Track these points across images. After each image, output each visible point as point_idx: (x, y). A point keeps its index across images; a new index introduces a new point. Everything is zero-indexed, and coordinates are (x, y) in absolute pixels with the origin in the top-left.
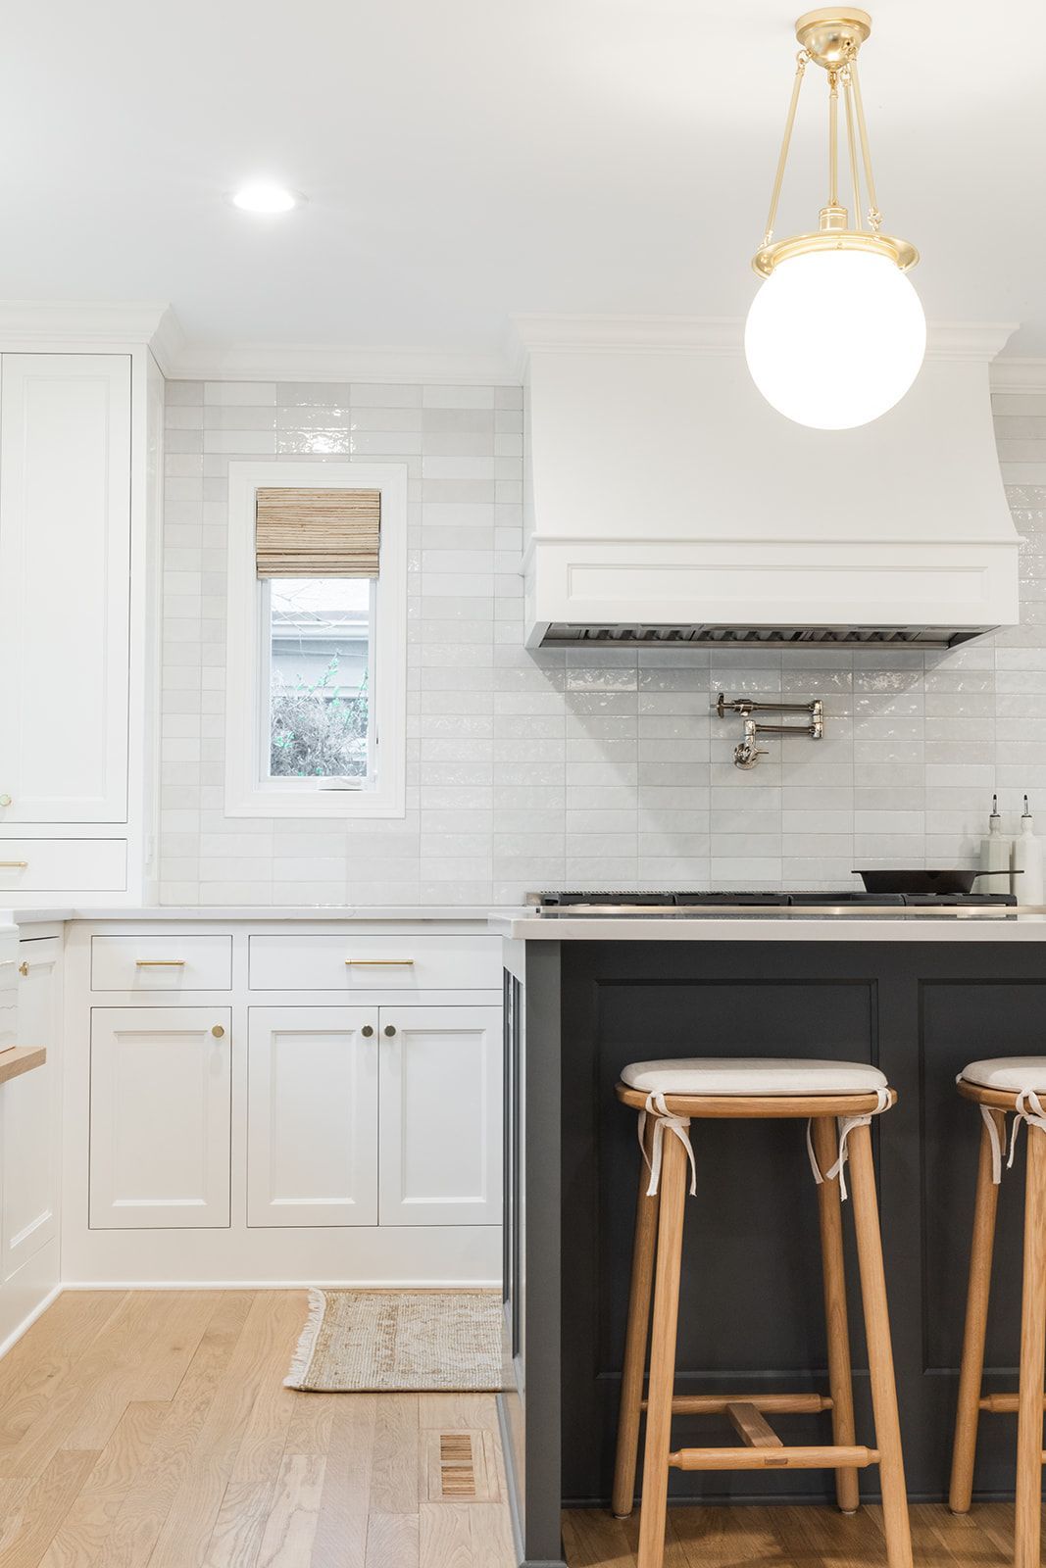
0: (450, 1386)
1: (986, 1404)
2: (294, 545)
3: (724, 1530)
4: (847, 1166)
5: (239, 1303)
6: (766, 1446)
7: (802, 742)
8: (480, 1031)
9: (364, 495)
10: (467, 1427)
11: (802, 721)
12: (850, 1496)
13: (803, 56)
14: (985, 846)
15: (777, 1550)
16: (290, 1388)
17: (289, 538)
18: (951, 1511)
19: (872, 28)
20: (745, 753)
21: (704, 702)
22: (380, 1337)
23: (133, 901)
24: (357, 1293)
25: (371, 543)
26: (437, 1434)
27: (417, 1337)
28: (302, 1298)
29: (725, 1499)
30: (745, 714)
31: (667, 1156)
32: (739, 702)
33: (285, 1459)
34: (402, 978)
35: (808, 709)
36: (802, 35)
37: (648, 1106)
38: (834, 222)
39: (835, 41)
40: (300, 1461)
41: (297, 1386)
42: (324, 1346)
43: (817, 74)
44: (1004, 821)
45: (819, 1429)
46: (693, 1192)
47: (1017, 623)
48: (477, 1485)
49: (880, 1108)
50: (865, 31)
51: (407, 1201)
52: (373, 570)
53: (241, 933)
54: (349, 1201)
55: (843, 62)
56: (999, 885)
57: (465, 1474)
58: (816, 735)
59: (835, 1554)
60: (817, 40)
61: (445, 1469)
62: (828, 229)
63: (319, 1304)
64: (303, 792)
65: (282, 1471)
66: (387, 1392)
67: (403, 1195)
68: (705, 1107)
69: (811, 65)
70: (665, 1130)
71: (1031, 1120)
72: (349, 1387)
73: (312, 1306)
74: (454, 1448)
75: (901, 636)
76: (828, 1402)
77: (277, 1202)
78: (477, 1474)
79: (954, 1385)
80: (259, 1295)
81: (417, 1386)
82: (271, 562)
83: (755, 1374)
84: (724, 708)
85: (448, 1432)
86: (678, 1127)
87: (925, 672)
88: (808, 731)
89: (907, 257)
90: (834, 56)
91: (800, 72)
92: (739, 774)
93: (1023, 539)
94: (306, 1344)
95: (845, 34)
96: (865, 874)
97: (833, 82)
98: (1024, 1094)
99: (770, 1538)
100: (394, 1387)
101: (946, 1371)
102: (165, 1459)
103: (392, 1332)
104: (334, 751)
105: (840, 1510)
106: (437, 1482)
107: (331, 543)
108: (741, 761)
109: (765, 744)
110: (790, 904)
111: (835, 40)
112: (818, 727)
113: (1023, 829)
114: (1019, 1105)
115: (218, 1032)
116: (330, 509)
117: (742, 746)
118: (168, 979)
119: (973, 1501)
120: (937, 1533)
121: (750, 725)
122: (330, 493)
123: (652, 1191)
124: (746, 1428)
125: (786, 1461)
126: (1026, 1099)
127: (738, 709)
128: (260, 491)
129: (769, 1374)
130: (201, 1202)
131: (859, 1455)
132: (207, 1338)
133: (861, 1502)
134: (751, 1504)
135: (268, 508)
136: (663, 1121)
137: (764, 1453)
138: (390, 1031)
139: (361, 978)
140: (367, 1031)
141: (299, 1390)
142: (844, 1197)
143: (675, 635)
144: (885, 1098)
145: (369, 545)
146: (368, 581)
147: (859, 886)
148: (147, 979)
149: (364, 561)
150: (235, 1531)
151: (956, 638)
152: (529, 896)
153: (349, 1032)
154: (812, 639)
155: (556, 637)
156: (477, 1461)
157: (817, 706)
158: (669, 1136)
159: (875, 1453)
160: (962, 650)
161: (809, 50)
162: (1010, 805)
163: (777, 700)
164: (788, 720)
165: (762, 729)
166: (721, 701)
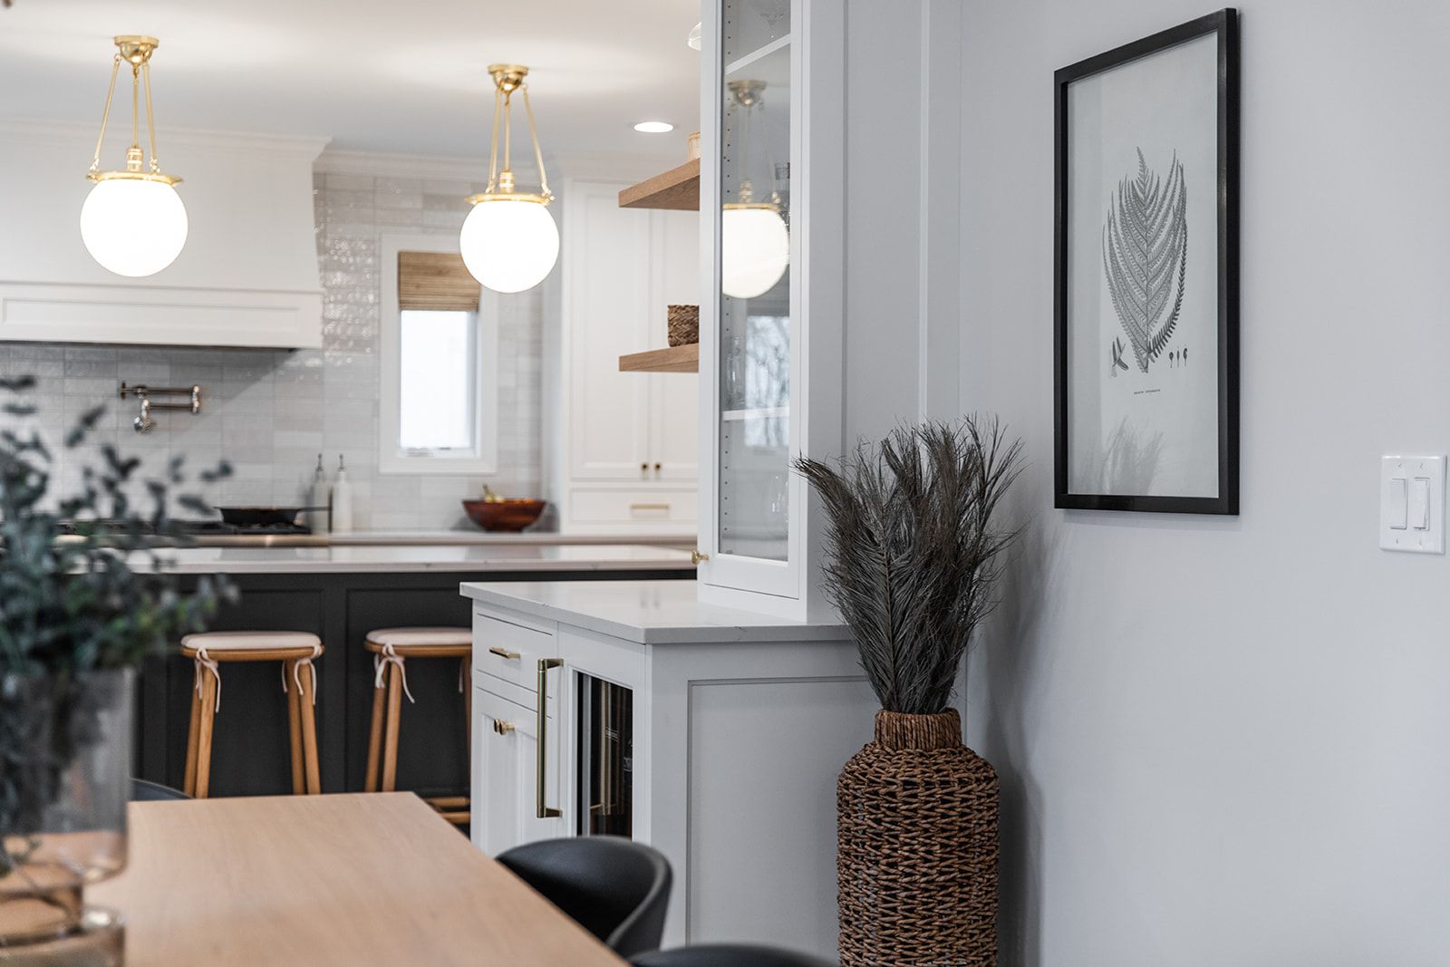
7: (185, 415)
11: (184, 400)
13: (118, 57)
19: (157, 47)
20: (141, 424)
21: (112, 387)
30: (142, 396)
32: (139, 387)
35: (190, 392)
36: (118, 45)
38: (134, 158)
39: (136, 52)
43: (126, 68)
44: (325, 473)
50: (153, 48)
55: (141, 63)
56: (313, 518)
58: (195, 410)
60: (126, 50)
62: (132, 161)
69: (123, 62)
84: (126, 392)
88: (190, 408)
90: (137, 59)
91: (117, 65)
92: (139, 437)
93: (323, 291)
95: (142, 48)
96: (222, 510)
97: (135, 74)
98: (200, 651)
108: (138, 427)
109: (157, 417)
112: (196, 404)
113: (338, 478)
117: (140, 418)
121: (146, 403)
127: (136, 394)
147: (219, 517)
157: (196, 389)
161: (122, 54)
162: (330, 462)
163: (166, 385)
164: (176, 400)
165: (153, 408)
166: (124, 386)
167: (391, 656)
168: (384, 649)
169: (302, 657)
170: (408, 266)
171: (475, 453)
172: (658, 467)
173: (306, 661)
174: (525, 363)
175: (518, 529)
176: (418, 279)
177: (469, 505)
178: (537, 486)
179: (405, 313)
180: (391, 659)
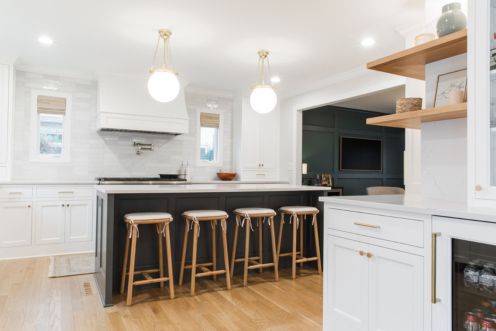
0: (84, 273)
1: (185, 267)
2: (46, 107)
3: (141, 294)
4: (165, 230)
5: (34, 261)
6: (150, 279)
7: (149, 151)
8: (87, 205)
9: (62, 99)
10: (89, 281)
11: (149, 147)
12: (162, 285)
13: (160, 36)
14: (181, 170)
15: (150, 296)
16: (49, 277)
17: (45, 106)
18: (179, 286)
19: (172, 34)
20: (139, 153)
21: (131, 143)
22: (67, 265)
23: (8, 180)
24: (60, 256)
25: (64, 108)
26: (83, 283)
27: (75, 264)
28: (48, 259)
29: (140, 289)
30: (139, 146)
31: (133, 231)
32: (139, 143)
33: (51, 292)
34: (71, 195)
35: (150, 145)
36: (159, 32)
37: (130, 222)
38: (164, 66)
40: (55, 292)
41: (51, 277)
42: (55, 268)
43: (162, 40)
44: (184, 166)
45: (157, 275)
46: (138, 237)
47: (188, 133)
48: (93, 292)
49: (171, 221)
50: (171, 34)
51: (71, 238)
52: (64, 114)
53: (35, 186)
54: (59, 238)
55: (167, 38)
56: (183, 177)
57: (89, 290)
58: (152, 150)
59: (160, 296)
61: (85, 289)
62: (163, 67)
63: (52, 259)
64: (48, 157)
65: (51, 294)
66: (71, 276)
67: (70, 237)
68: (140, 222)
69: (161, 38)
70: (133, 226)
71: (195, 221)
72: (63, 276)
73: (51, 260)
74: (87, 285)
75: (168, 134)
76: (159, 270)
77: (42, 240)
78: (92, 289)
79: (180, 264)
80: (38, 258)
81: (77, 274)
82: (40, 110)
83: (146, 266)
84: (135, 144)
85: (85, 282)
86: (136, 226)
87: (171, 139)
88: (150, 149)
89: (177, 74)
90: (165, 37)
91: (159, 39)
92: (137, 156)
93: (190, 119)
94: (51, 268)
95: (167, 34)
96: (160, 175)
97: (165, 42)
98: (194, 217)
99: (149, 294)
100: (72, 275)
101: (178, 263)
102: (24, 295)
103: (69, 264)
104: (49, 146)
105: (160, 288)
106: (85, 292)
107: (55, 108)
108: (138, 154)
109: (142, 151)
110: (148, 181)
111: (165, 34)
112: (152, 148)
113: (187, 167)
114: (193, 219)
115: (29, 206)
116: (55, 101)
117: (138, 151)
118: (18, 196)
119: (183, 283)
120: (177, 289)
121: (140, 147)
122: (55, 98)
123: (130, 237)
124: (146, 276)
125: (154, 281)
126: (194, 218)
127: (138, 145)
128: (39, 96)
129: (149, 266)
130: (25, 241)
131: (166, 279)
132: (28, 269)
133: (164, 286)
134: (145, 289)
135: (40, 99)
136: (133, 225)
137: (150, 280)
138: (68, 205)
139: (62, 195)
140: (63, 205)
141: (52, 277)
142: (164, 236)
143: (126, 131)
144: (172, 219)
145: (63, 109)
146: (63, 116)
147: (159, 177)
148: (12, 196)
149: (62, 112)
150: (43, 308)
151: (176, 135)
152: (96, 178)
153: (59, 206)
154: (152, 133)
155: (103, 130)
156: (92, 287)
157: (152, 145)
158: (134, 228)
159: (169, 278)
160: (178, 136)
161: (161, 35)
162: (185, 163)
163: (145, 143)
164: (147, 147)
165: (142, 148)
166: (135, 143)
167: (247, 217)
168: (246, 215)
169: (223, 219)
170: (203, 116)
171: (217, 162)
172: (263, 165)
173: (224, 220)
174: (229, 140)
175: (230, 180)
176: (205, 119)
177: (218, 174)
178: (231, 170)
179: (201, 128)
180: (247, 218)
